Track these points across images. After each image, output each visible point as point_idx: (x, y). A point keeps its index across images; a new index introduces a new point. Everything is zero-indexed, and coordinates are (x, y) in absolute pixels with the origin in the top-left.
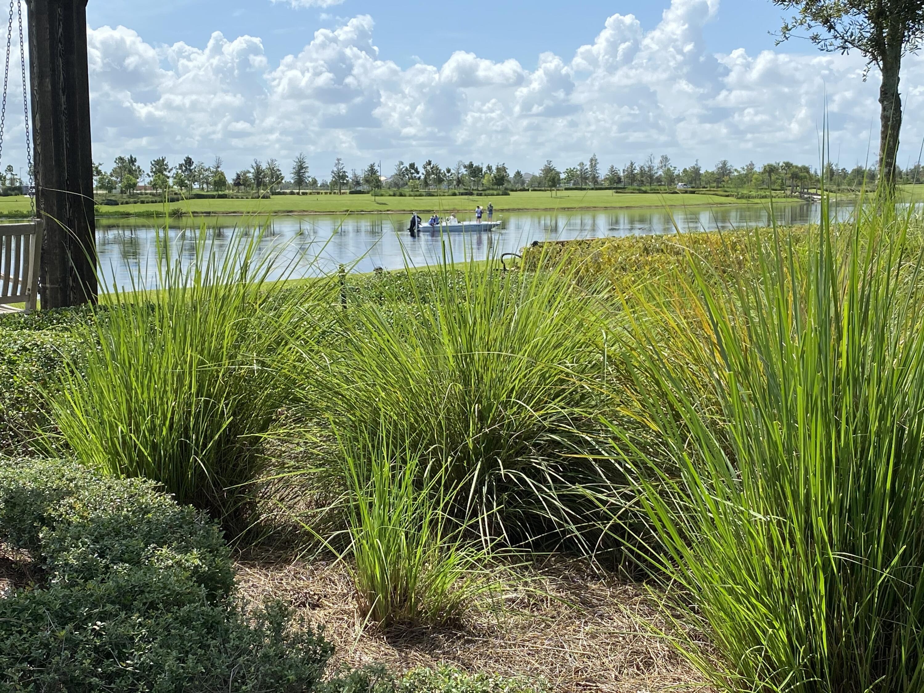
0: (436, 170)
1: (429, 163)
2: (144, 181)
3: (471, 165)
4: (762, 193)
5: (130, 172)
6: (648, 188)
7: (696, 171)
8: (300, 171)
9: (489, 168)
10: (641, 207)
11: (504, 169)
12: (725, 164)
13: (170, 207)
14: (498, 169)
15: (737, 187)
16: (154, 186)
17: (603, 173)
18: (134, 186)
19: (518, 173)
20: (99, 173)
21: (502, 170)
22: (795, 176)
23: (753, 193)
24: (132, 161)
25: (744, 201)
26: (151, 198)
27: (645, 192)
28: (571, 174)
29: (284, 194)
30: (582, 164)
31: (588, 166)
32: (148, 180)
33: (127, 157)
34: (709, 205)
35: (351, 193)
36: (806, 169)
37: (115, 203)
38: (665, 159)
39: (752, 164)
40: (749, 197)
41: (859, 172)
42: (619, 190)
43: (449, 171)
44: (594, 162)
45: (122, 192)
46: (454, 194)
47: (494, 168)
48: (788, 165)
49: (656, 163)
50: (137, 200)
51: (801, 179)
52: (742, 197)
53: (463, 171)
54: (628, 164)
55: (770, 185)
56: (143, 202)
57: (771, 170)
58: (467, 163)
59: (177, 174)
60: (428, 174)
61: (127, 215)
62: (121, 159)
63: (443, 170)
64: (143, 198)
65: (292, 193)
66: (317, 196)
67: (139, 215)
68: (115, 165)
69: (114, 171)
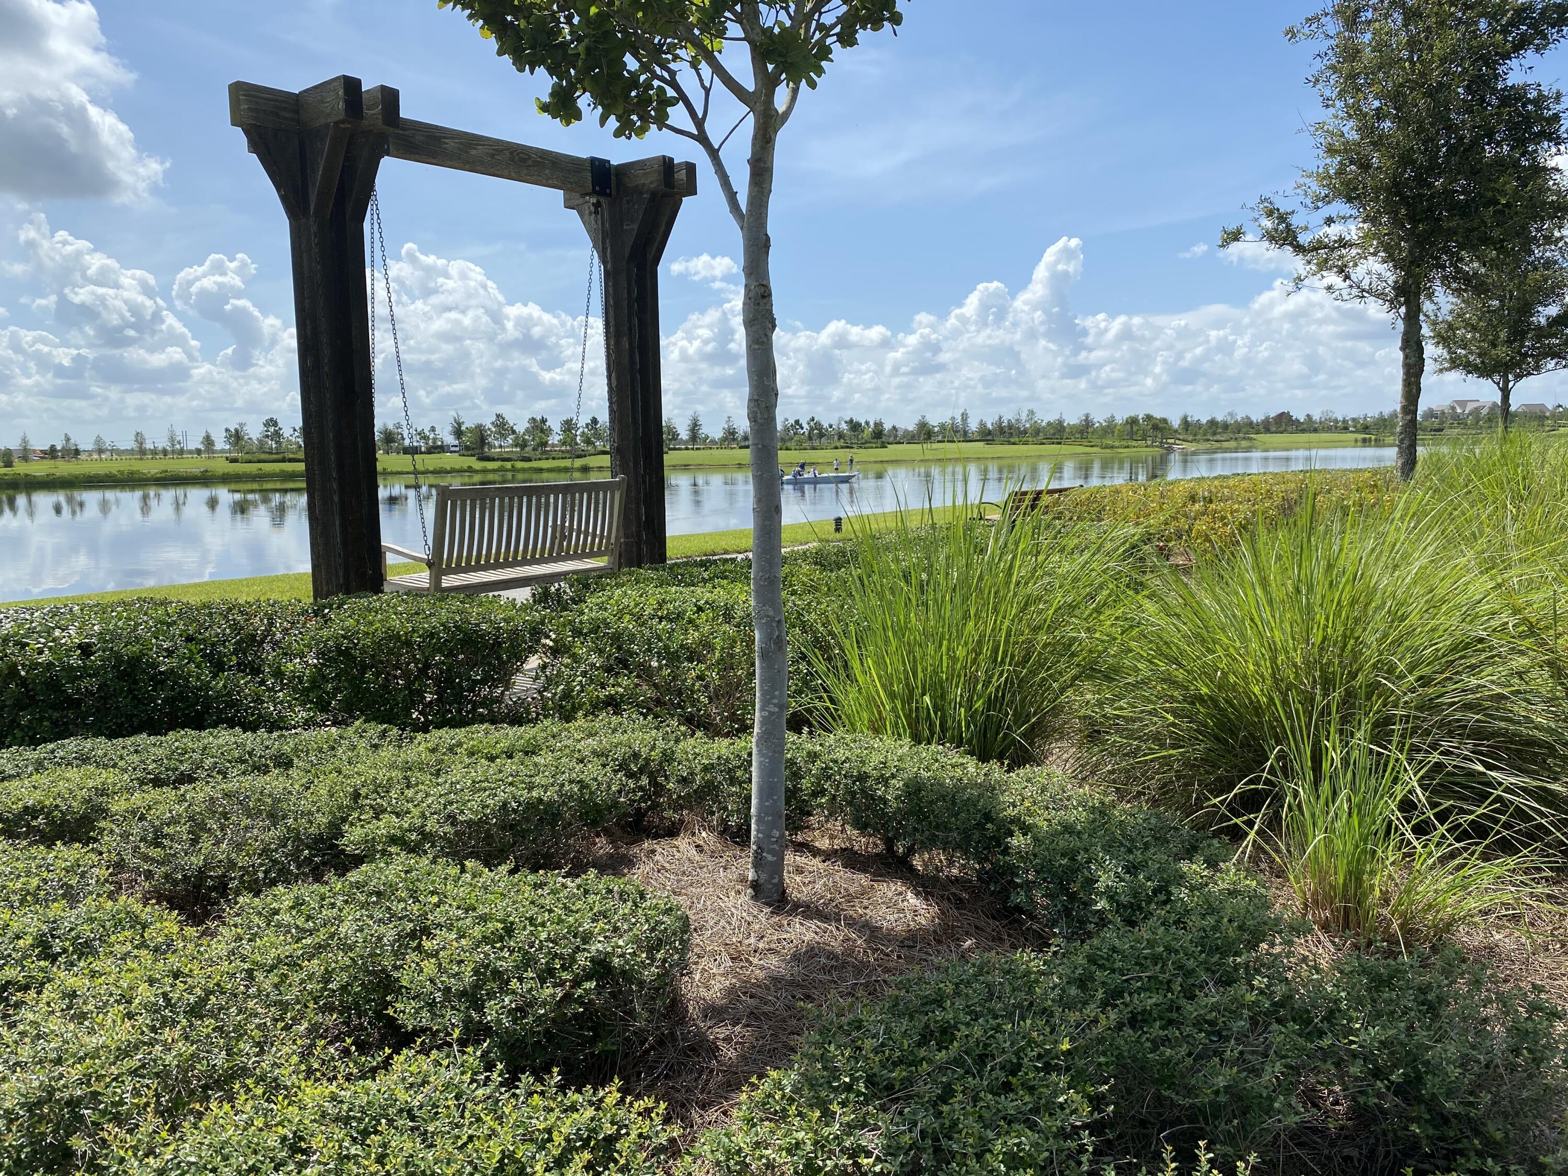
0: (818, 426)
1: (813, 419)
2: (554, 439)
3: (851, 421)
4: (1124, 443)
5: (542, 431)
6: (1016, 439)
7: (1060, 423)
8: (695, 427)
9: (867, 423)
10: (1011, 457)
11: (881, 424)
12: (1087, 416)
13: (578, 463)
14: (876, 424)
15: (1101, 437)
16: (564, 443)
17: (973, 426)
18: (545, 444)
19: (894, 427)
20: (514, 432)
21: (879, 425)
22: (1155, 427)
23: (1117, 444)
24: (544, 421)
25: (1108, 451)
26: (561, 455)
27: (1014, 444)
28: (943, 426)
29: (680, 449)
30: (953, 418)
31: (959, 420)
32: (558, 438)
33: (538, 418)
34: (1073, 455)
35: (741, 447)
36: (1165, 421)
37: (530, 460)
38: (1032, 412)
39: (1113, 417)
40: (1112, 447)
41: (1213, 423)
42: (989, 442)
43: (831, 426)
44: (965, 417)
45: (534, 449)
46: (836, 448)
47: (872, 424)
48: (1149, 417)
49: (1024, 417)
50: (548, 456)
51: (1161, 430)
52: (1106, 448)
53: (844, 426)
54: (997, 418)
55: (1132, 435)
56: (554, 458)
57: (1133, 421)
58: (848, 419)
59: (583, 433)
60: (812, 429)
61: (540, 470)
62: (533, 419)
63: (826, 425)
64: (554, 454)
65: (687, 449)
66: (710, 452)
67: (550, 470)
68: (528, 425)
69: (527, 430)
